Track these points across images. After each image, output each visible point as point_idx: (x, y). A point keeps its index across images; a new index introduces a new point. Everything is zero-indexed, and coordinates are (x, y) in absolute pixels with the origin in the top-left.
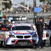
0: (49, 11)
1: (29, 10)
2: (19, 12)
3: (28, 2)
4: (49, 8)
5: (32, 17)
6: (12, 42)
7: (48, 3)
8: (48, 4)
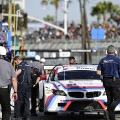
0: (113, 38)
1: (69, 35)
2: (43, 38)
3: (66, 15)
4: (114, 30)
5: (75, 51)
6: (59, 105)
7: (112, 17)
8: (112, 20)
